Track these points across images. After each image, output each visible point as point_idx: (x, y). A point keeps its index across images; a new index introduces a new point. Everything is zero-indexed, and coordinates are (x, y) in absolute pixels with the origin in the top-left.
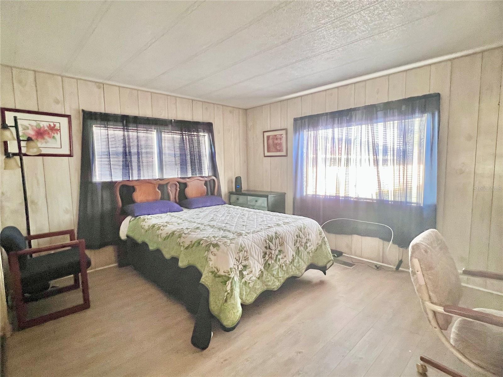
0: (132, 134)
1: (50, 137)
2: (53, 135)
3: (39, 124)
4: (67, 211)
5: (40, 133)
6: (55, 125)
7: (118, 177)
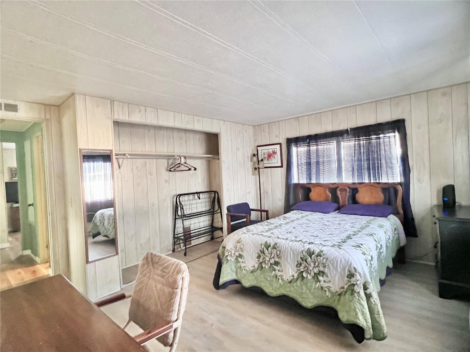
0: (313, 148)
1: (273, 157)
2: (274, 156)
3: (268, 151)
4: (280, 200)
5: (269, 156)
6: (274, 150)
7: (304, 181)
